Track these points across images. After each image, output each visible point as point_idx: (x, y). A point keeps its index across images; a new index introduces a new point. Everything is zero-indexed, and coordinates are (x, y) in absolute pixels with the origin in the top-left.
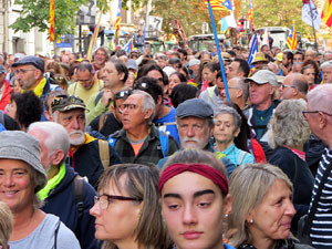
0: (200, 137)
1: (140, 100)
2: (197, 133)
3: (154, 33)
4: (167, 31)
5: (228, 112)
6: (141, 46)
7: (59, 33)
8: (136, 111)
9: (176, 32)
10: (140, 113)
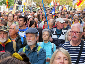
0: (32, 40)
1: (15, 27)
2: (31, 39)
3: (34, 6)
4: (38, 6)
5: (47, 31)
6: (31, 9)
7: (10, 6)
8: (14, 30)
9: (40, 6)
10: (15, 31)
